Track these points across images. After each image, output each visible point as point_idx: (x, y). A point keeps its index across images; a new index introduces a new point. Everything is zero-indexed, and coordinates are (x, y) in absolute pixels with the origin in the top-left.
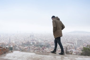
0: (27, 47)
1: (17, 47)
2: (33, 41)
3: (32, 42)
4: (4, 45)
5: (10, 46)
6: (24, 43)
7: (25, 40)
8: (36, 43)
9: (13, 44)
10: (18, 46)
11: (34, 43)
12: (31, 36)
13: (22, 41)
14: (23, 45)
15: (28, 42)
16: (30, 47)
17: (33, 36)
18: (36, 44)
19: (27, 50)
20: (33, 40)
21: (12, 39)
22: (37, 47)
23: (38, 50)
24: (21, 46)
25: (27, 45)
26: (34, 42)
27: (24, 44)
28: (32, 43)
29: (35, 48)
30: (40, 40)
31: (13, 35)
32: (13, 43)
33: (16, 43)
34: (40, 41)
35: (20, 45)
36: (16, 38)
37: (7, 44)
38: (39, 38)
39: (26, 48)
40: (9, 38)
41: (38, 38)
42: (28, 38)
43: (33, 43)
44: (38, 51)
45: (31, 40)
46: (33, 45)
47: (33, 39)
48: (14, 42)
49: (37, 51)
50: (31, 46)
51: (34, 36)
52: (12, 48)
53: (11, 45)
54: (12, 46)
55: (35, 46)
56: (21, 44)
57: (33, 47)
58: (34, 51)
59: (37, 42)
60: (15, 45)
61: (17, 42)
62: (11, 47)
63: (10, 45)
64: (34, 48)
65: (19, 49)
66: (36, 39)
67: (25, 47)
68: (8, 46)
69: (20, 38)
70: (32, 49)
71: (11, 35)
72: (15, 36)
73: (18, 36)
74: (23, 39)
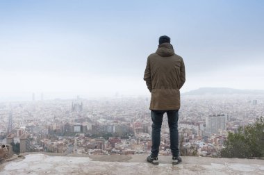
0: (64, 140)
1: (34, 143)
3: (79, 124)
5: (13, 139)
6: (54, 128)
7: (58, 119)
8: (89, 127)
9: (20, 134)
10: (35, 138)
11: (84, 129)
12: (73, 109)
13: (49, 123)
14: (53, 134)
15: (67, 126)
16: (74, 141)
17: (81, 106)
18: (90, 130)
19: (64, 149)
20: (82, 121)
21: (19, 117)
22: (94, 140)
23: (96, 148)
24: (47, 137)
25: (64, 134)
26: (84, 124)
27: (55, 131)
28: (77, 129)
29: (88, 143)
30: (103, 118)
31: (20, 105)
32: (20, 131)
33: (29, 130)
34: (104, 120)
35: (42, 137)
36: (30, 115)
37: (3, 135)
38: (98, 112)
39: (61, 145)
40: (8, 116)
41: (95, 112)
42: (67, 112)
43: (82, 127)
44: (97, 150)
45: (76, 121)
46: (83, 135)
47: (82, 115)
48: (24, 128)
49: (96, 152)
50: (77, 136)
51: (84, 107)
52: (18, 145)
53: (16, 136)
54: (17, 140)
55: (88, 136)
56: (46, 131)
57: (82, 141)
58: (86, 151)
59: (94, 124)
60: (28, 137)
61: (32, 126)
62: (15, 142)
63: (12, 136)
64: (85, 142)
65: (42, 148)
66: (89, 116)
67: (58, 139)
68: (5, 139)
69: (41, 114)
70: (78, 145)
71: (15, 107)
72: (25, 111)
73: (34, 110)
74: (50, 116)
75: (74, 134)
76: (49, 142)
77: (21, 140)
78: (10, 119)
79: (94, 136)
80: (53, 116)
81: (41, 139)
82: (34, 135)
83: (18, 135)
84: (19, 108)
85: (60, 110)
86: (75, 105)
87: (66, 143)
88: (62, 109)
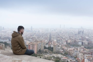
0: (73, 48)
1: (59, 48)
2: (83, 40)
3: (81, 41)
4: (42, 44)
5: (50, 45)
6: (69, 41)
7: (71, 37)
10: (60, 46)
11: (84, 44)
12: (79, 33)
13: (67, 39)
15: (75, 41)
16: (78, 49)
17: (83, 32)
18: (87, 45)
19: (73, 52)
21: (53, 35)
22: (88, 50)
23: (89, 54)
24: (65, 46)
25: (73, 46)
26: (84, 42)
27: (69, 43)
28: (80, 43)
29: (85, 51)
31: (55, 30)
32: (54, 42)
36: (59, 35)
37: (47, 42)
38: (92, 35)
39: (72, 50)
40: (49, 35)
41: (90, 36)
42: (76, 35)
43: (82, 43)
44: (89, 55)
45: (80, 39)
47: (83, 36)
48: (56, 40)
50: (80, 47)
51: (84, 32)
55: (85, 47)
58: (84, 55)
59: (89, 42)
60: (57, 45)
61: (59, 40)
62: (51, 47)
63: (50, 43)
65: (62, 51)
66: (87, 37)
67: (70, 48)
68: (48, 45)
69: (63, 34)
70: (80, 52)
71: (52, 31)
72: (57, 33)
73: (61, 33)
74: (68, 36)
75: (78, 46)
76: (66, 48)
77: (54, 46)
78: (50, 36)
79: (88, 48)
80: (69, 36)
81: (63, 46)
82: (60, 44)
83: (53, 43)
84: (54, 31)
85: (72, 33)
86: (80, 31)
87: (74, 50)
88: (73, 33)
